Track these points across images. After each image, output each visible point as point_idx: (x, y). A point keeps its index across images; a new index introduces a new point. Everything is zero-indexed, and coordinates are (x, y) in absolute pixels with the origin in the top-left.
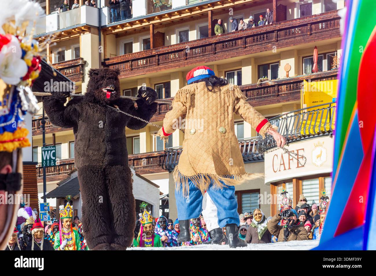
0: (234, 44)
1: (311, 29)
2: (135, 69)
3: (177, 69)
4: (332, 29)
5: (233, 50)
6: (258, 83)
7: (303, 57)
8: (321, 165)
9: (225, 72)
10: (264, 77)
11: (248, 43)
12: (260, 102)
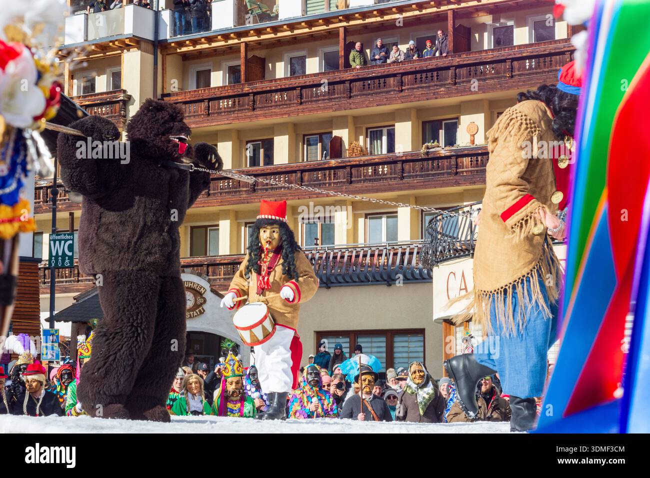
0: (382, 84)
1: (512, 69)
2: (214, 113)
3: (285, 119)
4: (547, 70)
5: (380, 93)
6: (423, 150)
9: (367, 129)
10: (432, 141)
11: (405, 84)
12: (425, 183)
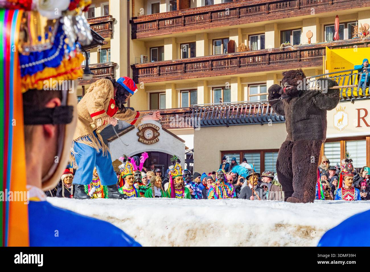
0: (258, 10)
2: (162, 28)
3: (202, 31)
5: (256, 15)
7: (325, 25)
8: (343, 129)
9: (249, 36)
10: (286, 42)
11: (271, 9)
12: (282, 66)
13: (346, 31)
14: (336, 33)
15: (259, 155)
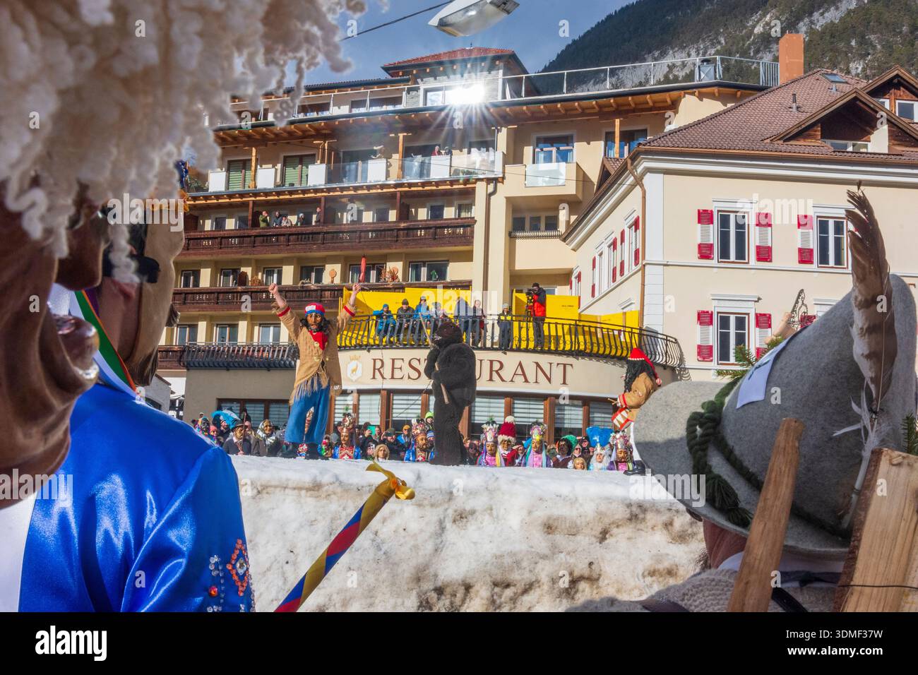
1: (360, 237)
3: (209, 257)
4: (382, 239)
6: (300, 285)
7: (350, 265)
9: (264, 268)
10: (306, 279)
11: (290, 241)
13: (373, 274)
14: (362, 274)
15: (263, 405)
